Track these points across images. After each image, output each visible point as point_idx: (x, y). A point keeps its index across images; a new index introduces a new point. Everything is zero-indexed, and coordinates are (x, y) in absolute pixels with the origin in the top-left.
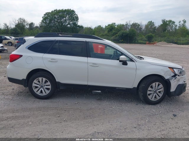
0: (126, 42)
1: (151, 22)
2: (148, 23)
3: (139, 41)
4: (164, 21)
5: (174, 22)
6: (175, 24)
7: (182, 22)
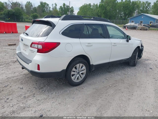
0: (13, 21)
1: (29, 2)
2: (27, 3)
3: (26, 20)
4: (41, 3)
5: (48, 5)
6: (49, 6)
7: (54, 5)
